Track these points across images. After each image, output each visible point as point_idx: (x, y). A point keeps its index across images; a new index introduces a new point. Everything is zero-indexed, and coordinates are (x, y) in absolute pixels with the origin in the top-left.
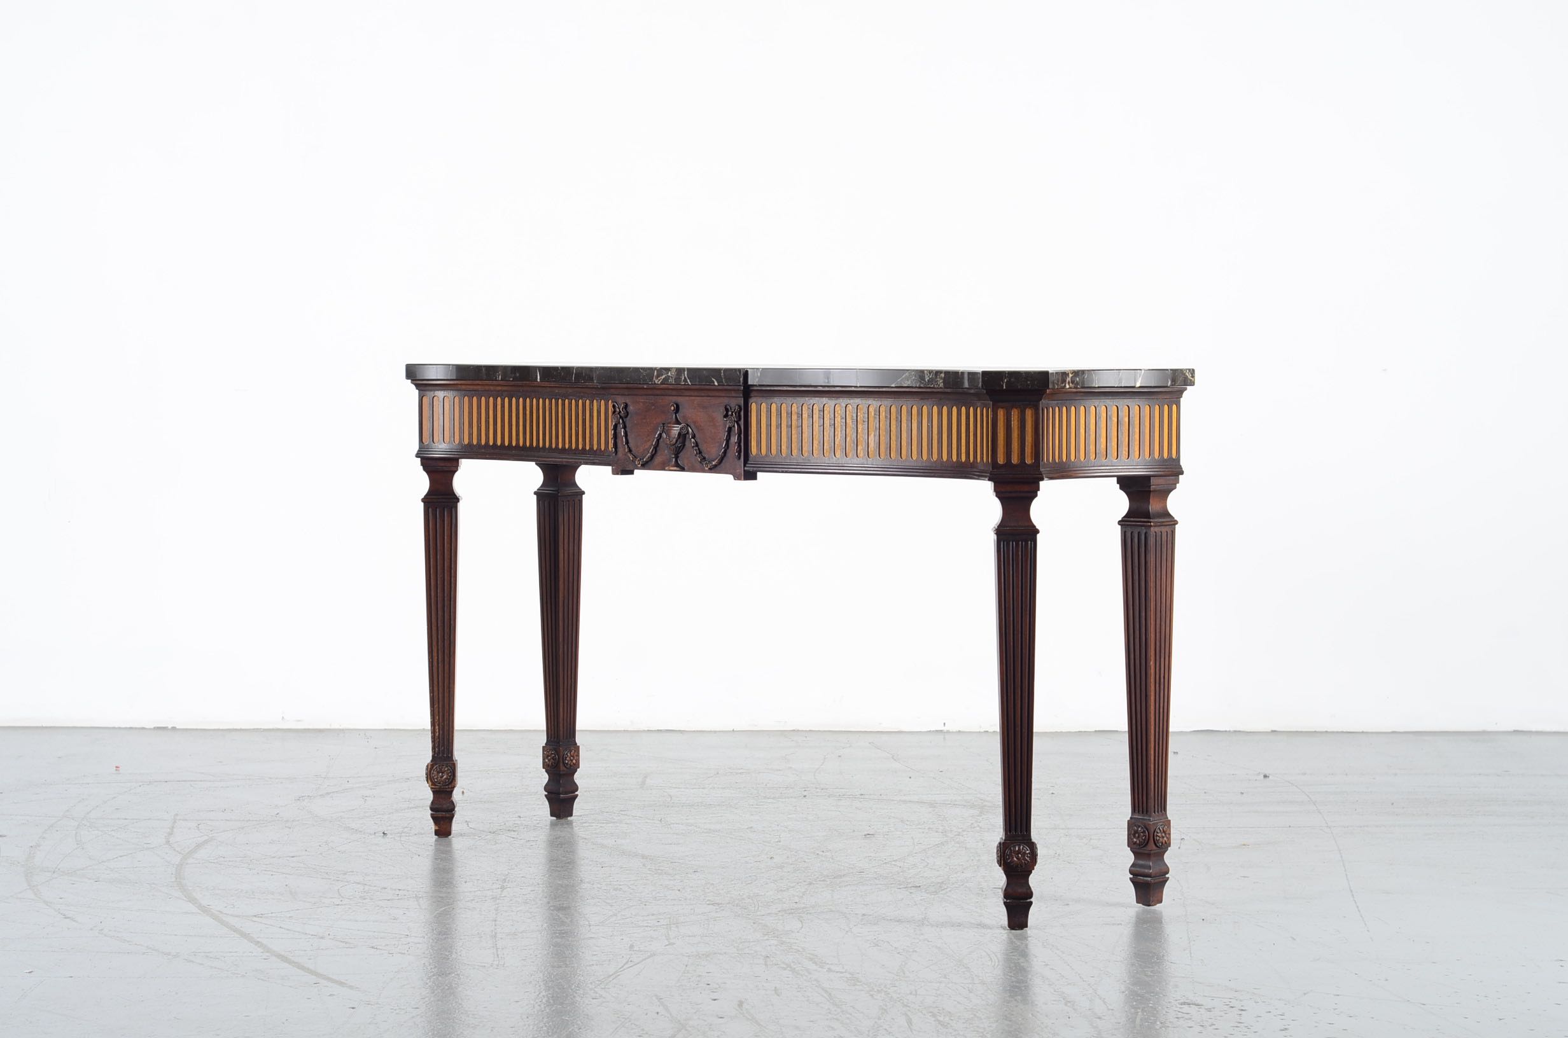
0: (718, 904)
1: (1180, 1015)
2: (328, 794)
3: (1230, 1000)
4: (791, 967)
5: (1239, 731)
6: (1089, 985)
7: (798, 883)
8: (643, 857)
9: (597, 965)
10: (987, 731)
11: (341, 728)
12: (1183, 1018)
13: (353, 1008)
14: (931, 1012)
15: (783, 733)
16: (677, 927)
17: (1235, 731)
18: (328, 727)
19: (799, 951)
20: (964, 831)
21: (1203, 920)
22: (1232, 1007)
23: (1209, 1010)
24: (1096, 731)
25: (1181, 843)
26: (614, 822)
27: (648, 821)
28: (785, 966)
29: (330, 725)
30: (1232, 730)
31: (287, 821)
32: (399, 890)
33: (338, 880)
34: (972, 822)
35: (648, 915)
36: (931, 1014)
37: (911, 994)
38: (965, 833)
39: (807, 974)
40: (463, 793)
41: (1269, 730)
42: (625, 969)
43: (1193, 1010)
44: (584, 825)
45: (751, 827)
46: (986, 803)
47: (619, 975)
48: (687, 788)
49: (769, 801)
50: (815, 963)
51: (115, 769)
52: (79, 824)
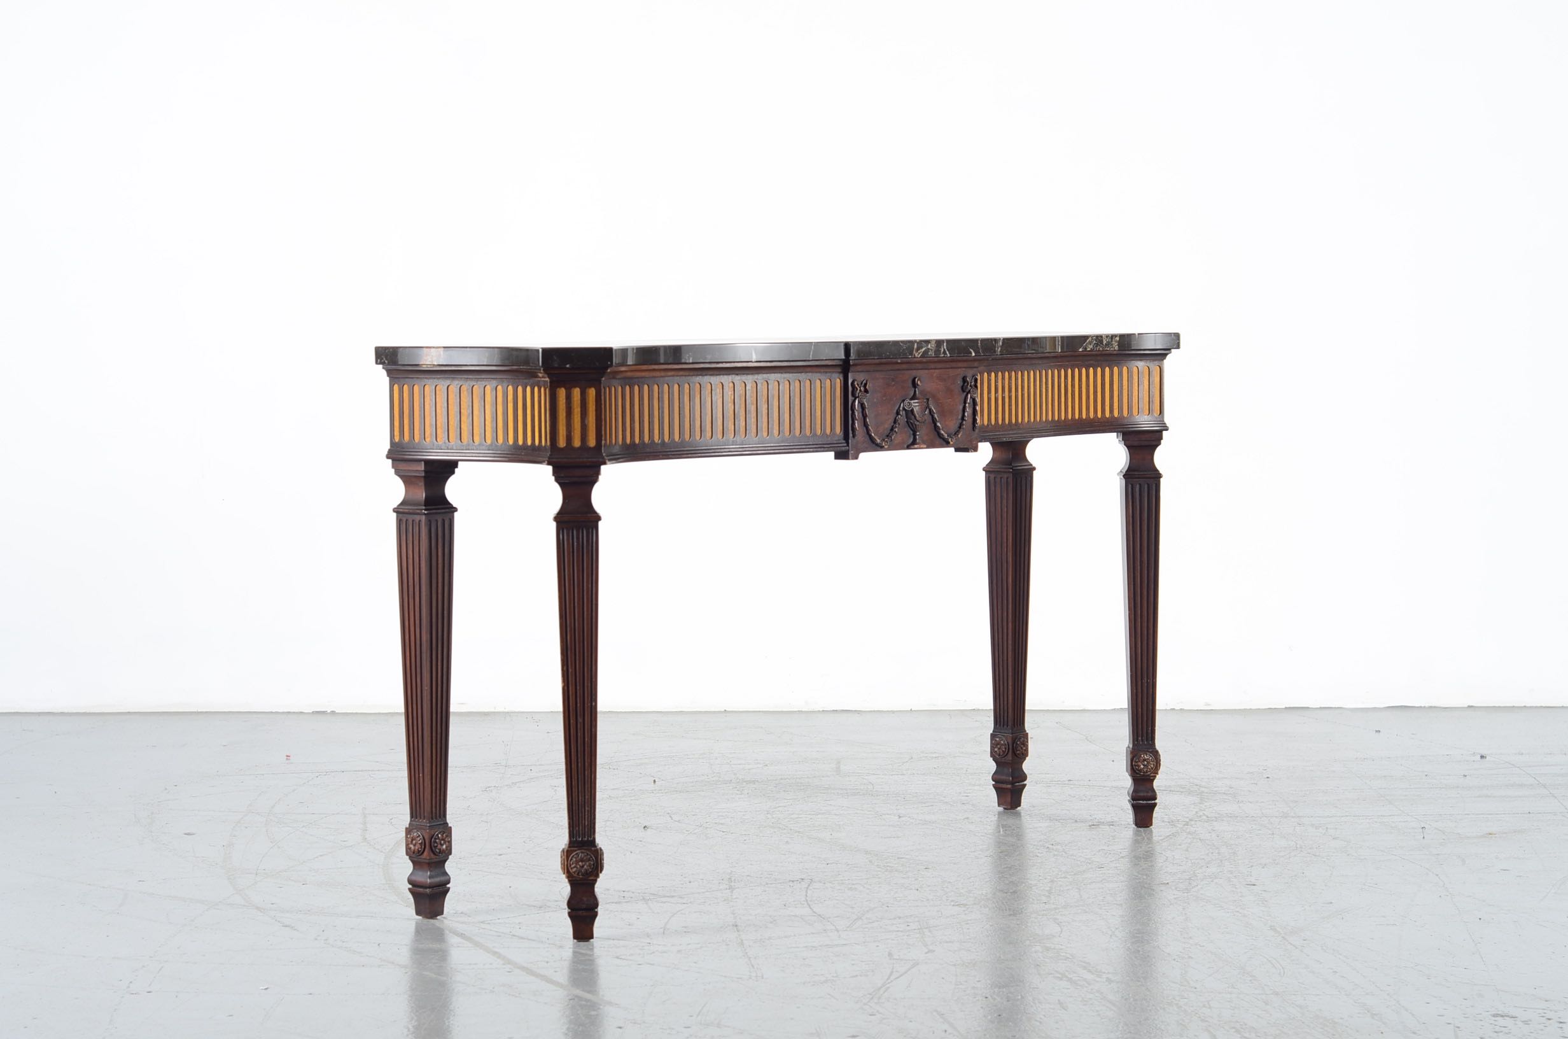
0: (965, 905)
1: (1497, 1029)
2: (515, 783)
3: (1545, 1011)
4: (1067, 977)
5: (1435, 707)
6: (1388, 994)
7: (1039, 881)
8: (867, 852)
9: (861, 976)
10: (1174, 709)
11: (506, 710)
12: (1501, 1032)
13: (620, 1028)
14: (1234, 1028)
15: (963, 712)
16: (930, 931)
17: (1431, 707)
18: (493, 710)
19: (1068, 958)
20: (1191, 820)
21: (1480, 919)
22: (1549, 1019)
23: (1526, 1022)
24: (1286, 708)
25: (1423, 832)
26: (823, 814)
27: (858, 812)
28: (1060, 976)
29: (495, 708)
30: (1427, 705)
31: (482, 814)
32: (624, 891)
33: (555, 881)
34: (1196, 810)
35: (895, 918)
36: (1234, 1030)
37: (1204, 1006)
38: (1193, 823)
39: (1087, 985)
40: (655, 781)
41: (1466, 705)
42: (892, 981)
43: (1508, 1022)
44: (792, 816)
45: (968, 818)
46: (1203, 789)
47: (889, 988)
48: (886, 775)
49: (976, 788)
50: (1090, 971)
51: (286, 757)
52: (266, 820)
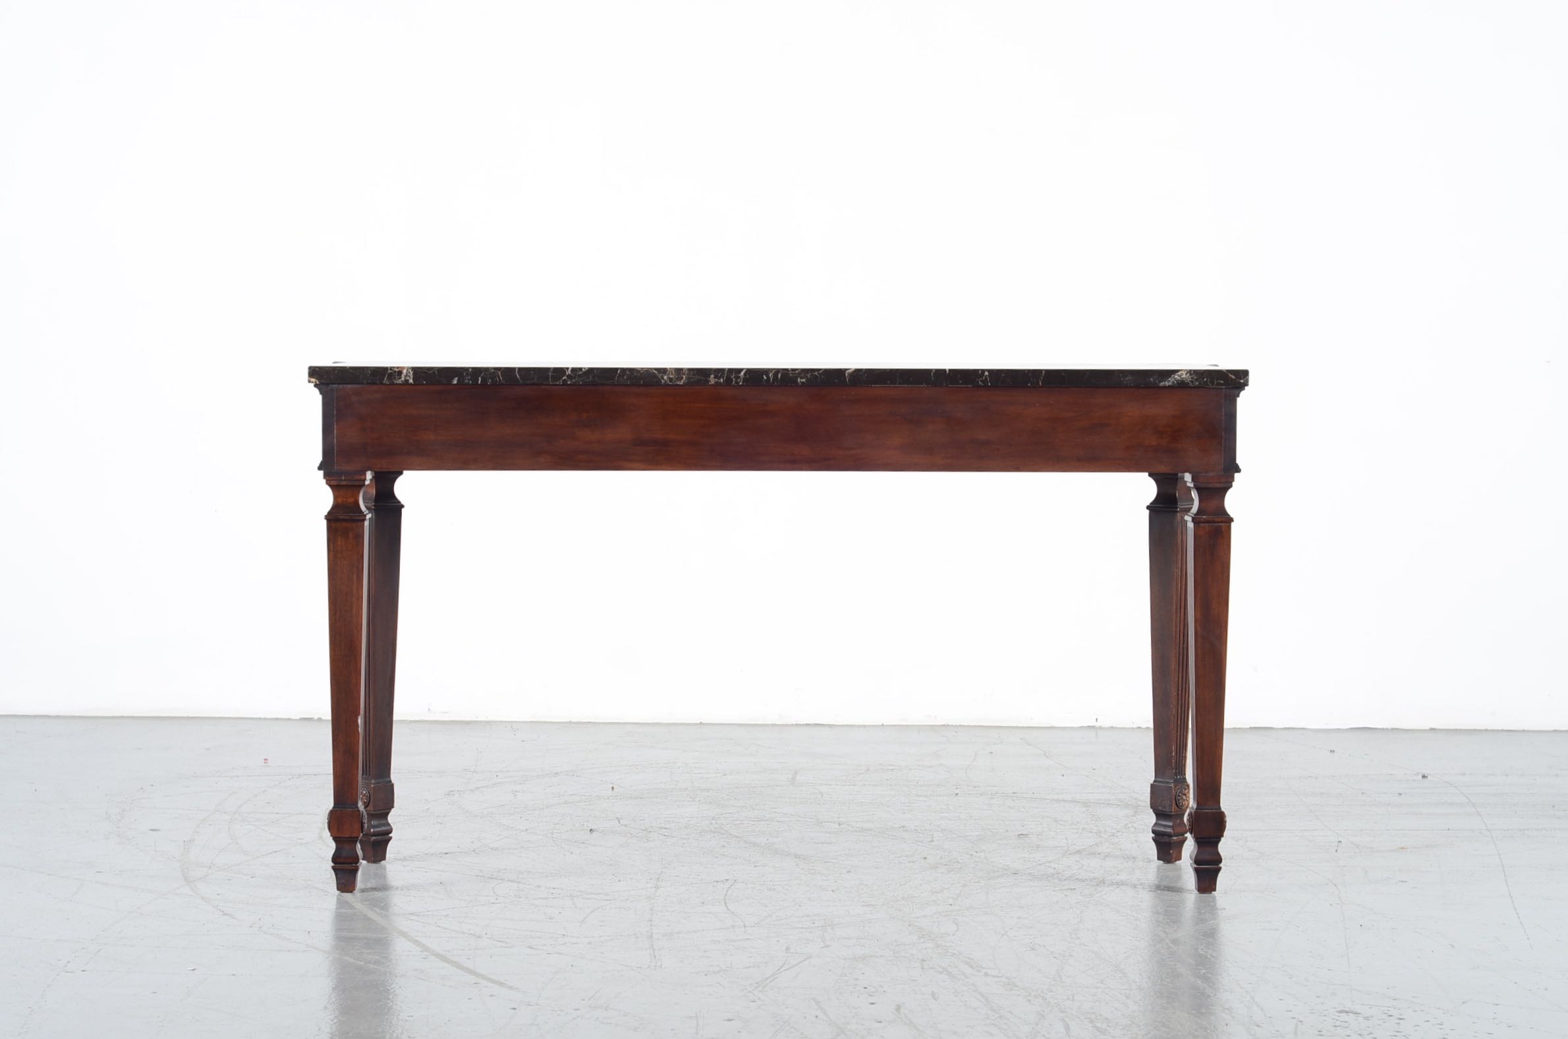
0: (873, 906)
1: (1338, 1023)
2: (477, 788)
3: (1389, 1009)
4: (948, 971)
5: (1397, 729)
6: (1247, 992)
7: (952, 885)
8: (796, 856)
9: (753, 967)
10: (1140, 728)
12: (1340, 1026)
13: (514, 1009)
14: (1089, 1018)
15: (932, 728)
16: (832, 929)
17: (1393, 729)
19: (954, 954)
20: (1118, 832)
21: (1361, 926)
22: (1391, 1016)
23: (1367, 1018)
24: (1251, 728)
25: (1338, 846)
26: (765, 820)
27: (800, 819)
28: (941, 970)
30: (1389, 727)
31: (438, 817)
32: (554, 888)
33: (492, 878)
34: (1126, 822)
35: (803, 917)
36: (1088, 1020)
37: (1068, 999)
38: (1119, 834)
39: (963, 979)
40: (613, 788)
41: (1428, 728)
42: (781, 972)
43: (1350, 1018)
44: (735, 822)
45: (904, 827)
46: (1139, 803)
47: (776, 978)
48: (837, 785)
49: (921, 799)
50: (972, 967)
51: (264, 761)
52: (231, 819)
